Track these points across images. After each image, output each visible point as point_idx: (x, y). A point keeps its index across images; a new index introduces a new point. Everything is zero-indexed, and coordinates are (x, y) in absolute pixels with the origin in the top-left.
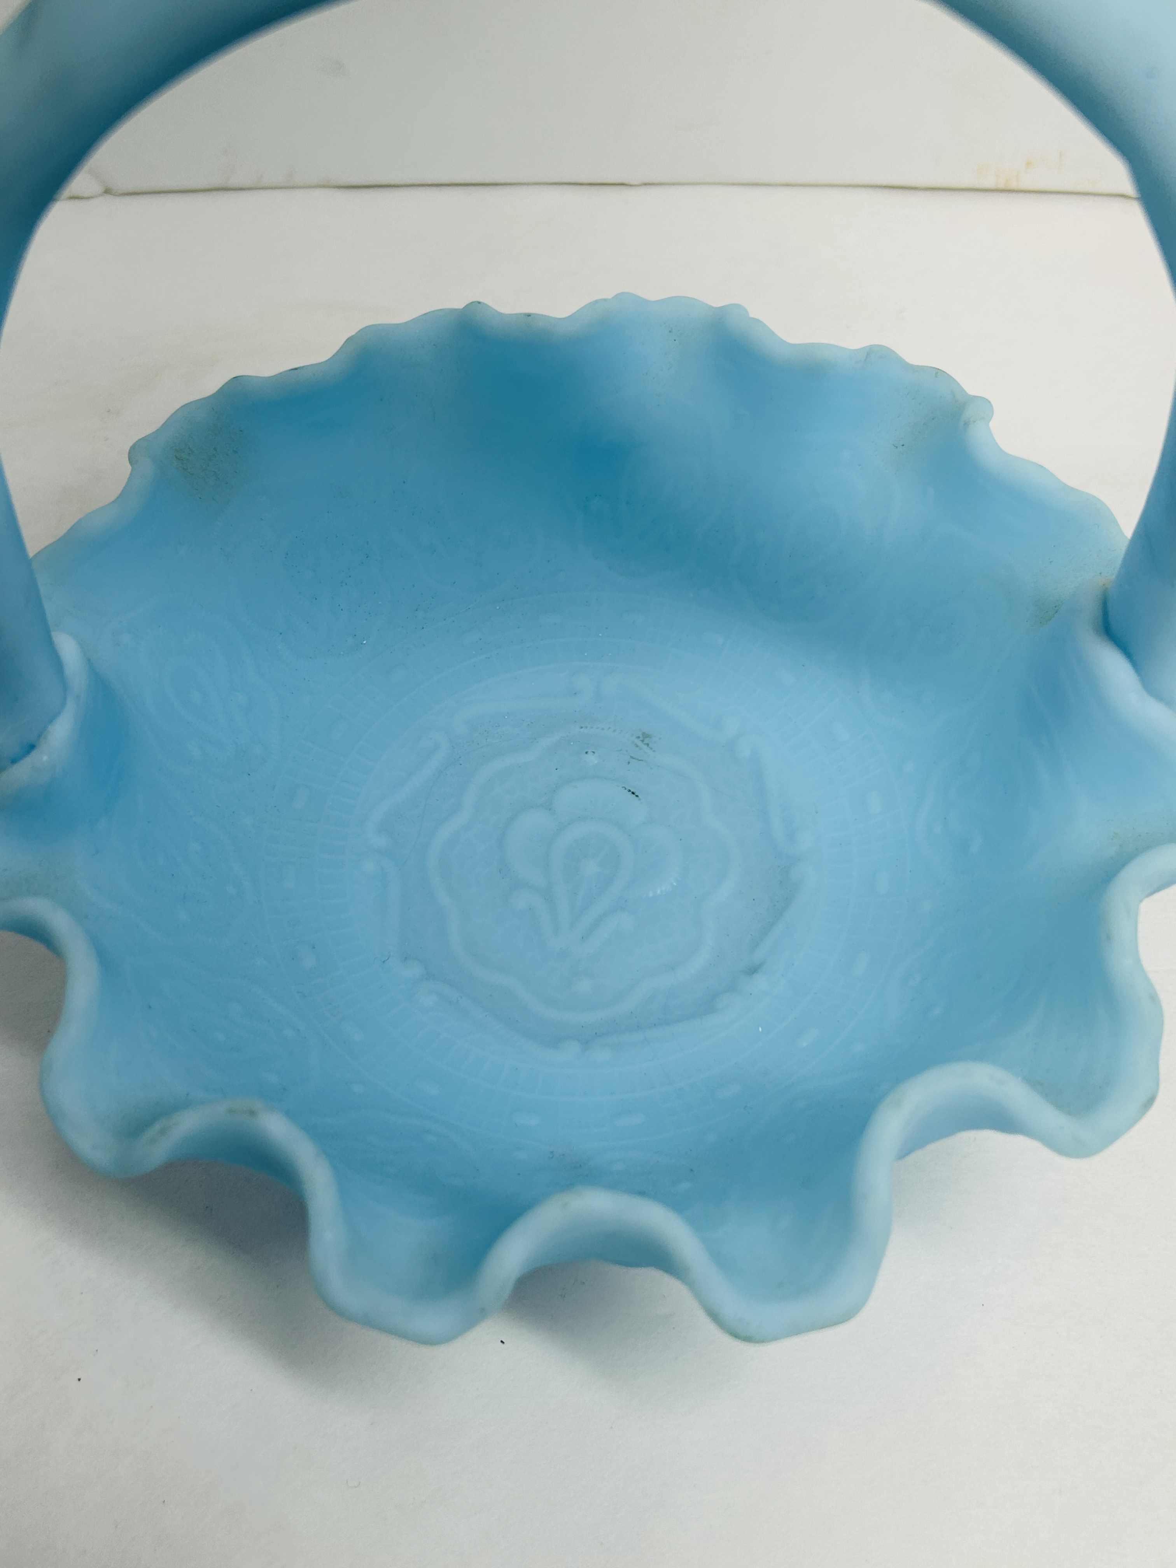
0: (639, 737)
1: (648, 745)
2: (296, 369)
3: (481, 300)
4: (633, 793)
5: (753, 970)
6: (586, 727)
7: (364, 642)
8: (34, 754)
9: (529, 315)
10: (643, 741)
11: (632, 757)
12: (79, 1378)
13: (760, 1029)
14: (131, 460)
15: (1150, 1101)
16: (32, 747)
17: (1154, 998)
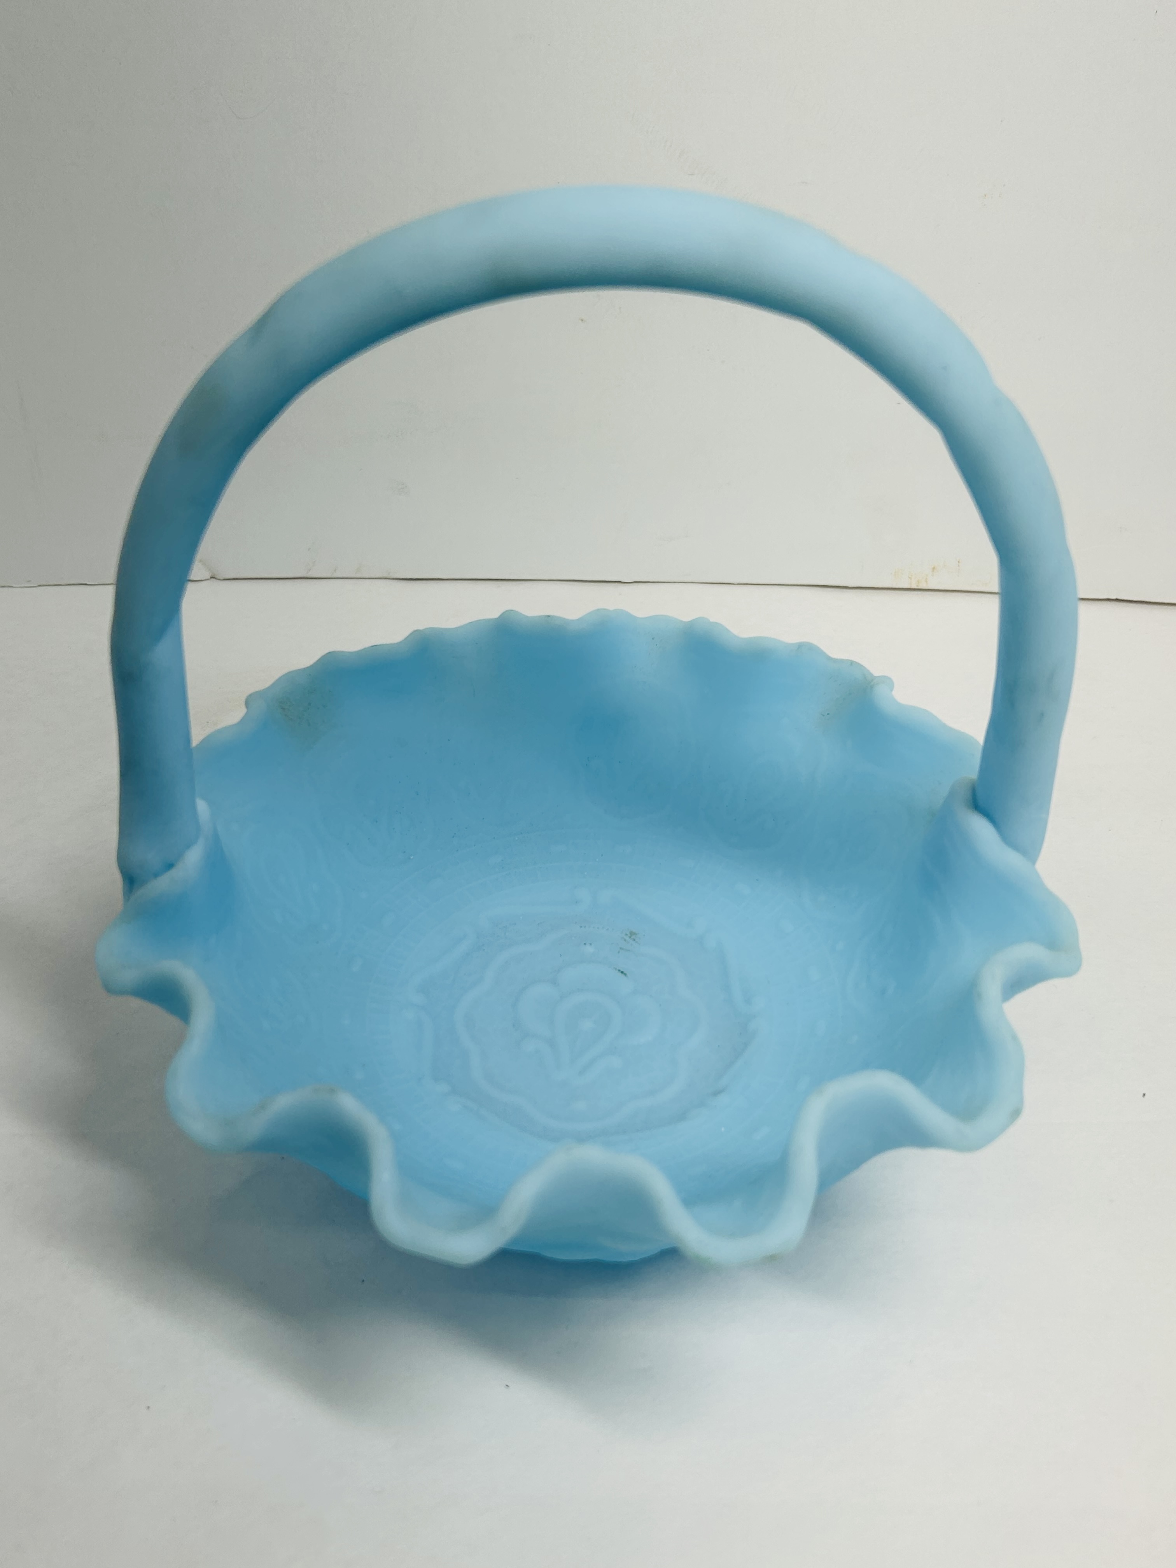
0: (626, 935)
1: (634, 940)
2: (375, 646)
3: (513, 609)
4: (622, 972)
5: (716, 1093)
6: (585, 927)
7: (412, 857)
8: (173, 873)
9: (549, 616)
10: (630, 937)
11: (621, 948)
12: (149, 1406)
13: (723, 1129)
14: (247, 703)
15: (1016, 1113)
16: (170, 866)
17: (1015, 1038)
